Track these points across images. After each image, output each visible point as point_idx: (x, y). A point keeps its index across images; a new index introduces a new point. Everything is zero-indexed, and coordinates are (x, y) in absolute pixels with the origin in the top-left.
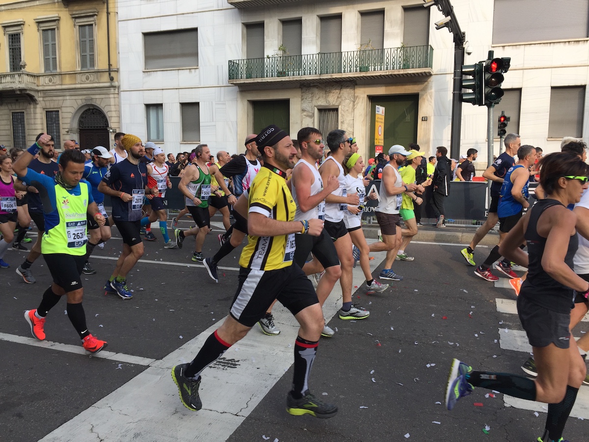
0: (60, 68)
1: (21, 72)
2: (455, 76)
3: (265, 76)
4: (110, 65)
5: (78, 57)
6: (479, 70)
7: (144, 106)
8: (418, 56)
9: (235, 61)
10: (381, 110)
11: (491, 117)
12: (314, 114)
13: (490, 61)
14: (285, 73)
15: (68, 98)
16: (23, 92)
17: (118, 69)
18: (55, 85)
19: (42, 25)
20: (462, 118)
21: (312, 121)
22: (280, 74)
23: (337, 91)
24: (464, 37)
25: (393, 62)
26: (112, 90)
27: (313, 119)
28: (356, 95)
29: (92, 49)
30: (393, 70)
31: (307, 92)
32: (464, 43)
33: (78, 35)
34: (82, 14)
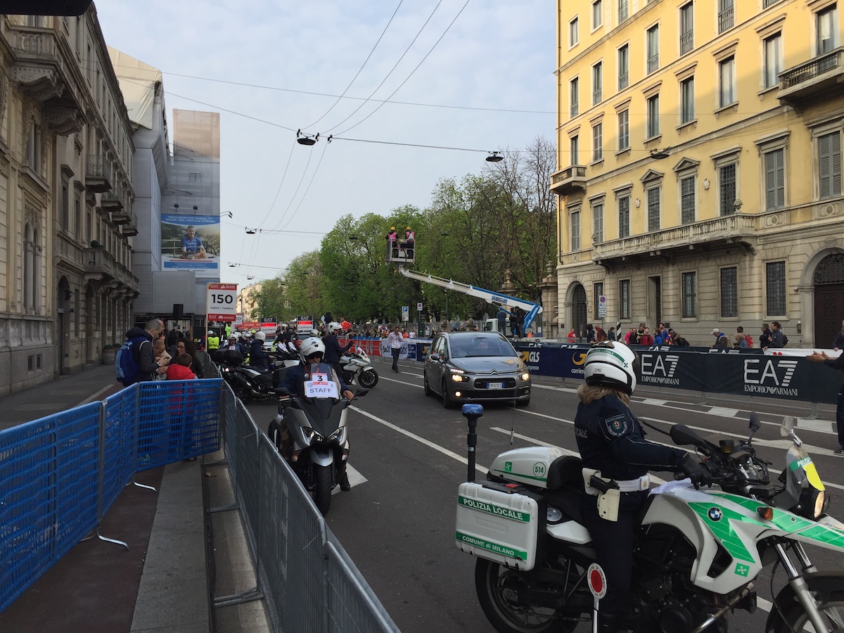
0: (789, 201)
1: (735, 215)
5: (816, 183)
16: (737, 241)
18: (781, 227)
19: (764, 147)
29: (838, 167)
34: (823, 120)
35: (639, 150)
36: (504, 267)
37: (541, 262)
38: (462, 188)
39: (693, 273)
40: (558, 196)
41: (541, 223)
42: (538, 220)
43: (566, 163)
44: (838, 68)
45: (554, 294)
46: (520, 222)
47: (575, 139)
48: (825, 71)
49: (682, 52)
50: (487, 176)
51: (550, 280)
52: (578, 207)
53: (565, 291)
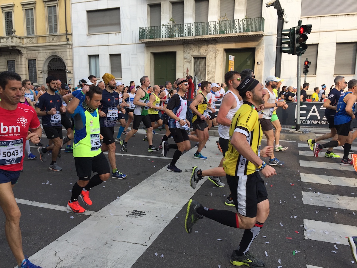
0: (36, 33)
1: (13, 36)
2: (277, 36)
3: (161, 37)
4: (66, 31)
5: (47, 26)
6: (292, 33)
7: (87, 57)
8: (255, 24)
9: (143, 28)
10: (232, 58)
11: (300, 62)
12: (191, 61)
13: (300, 27)
14: (173, 35)
15: (41, 51)
16: (14, 48)
17: (72, 33)
18: (33, 44)
19: (25, 6)
20: (282, 62)
21: (190, 65)
22: (171, 36)
23: (205, 46)
24: (284, 12)
25: (240, 28)
26: (68, 47)
27: (190, 63)
28: (217, 48)
29: (56, 21)
30: (240, 33)
31: (187, 47)
32: (284, 16)
33: (47, 12)
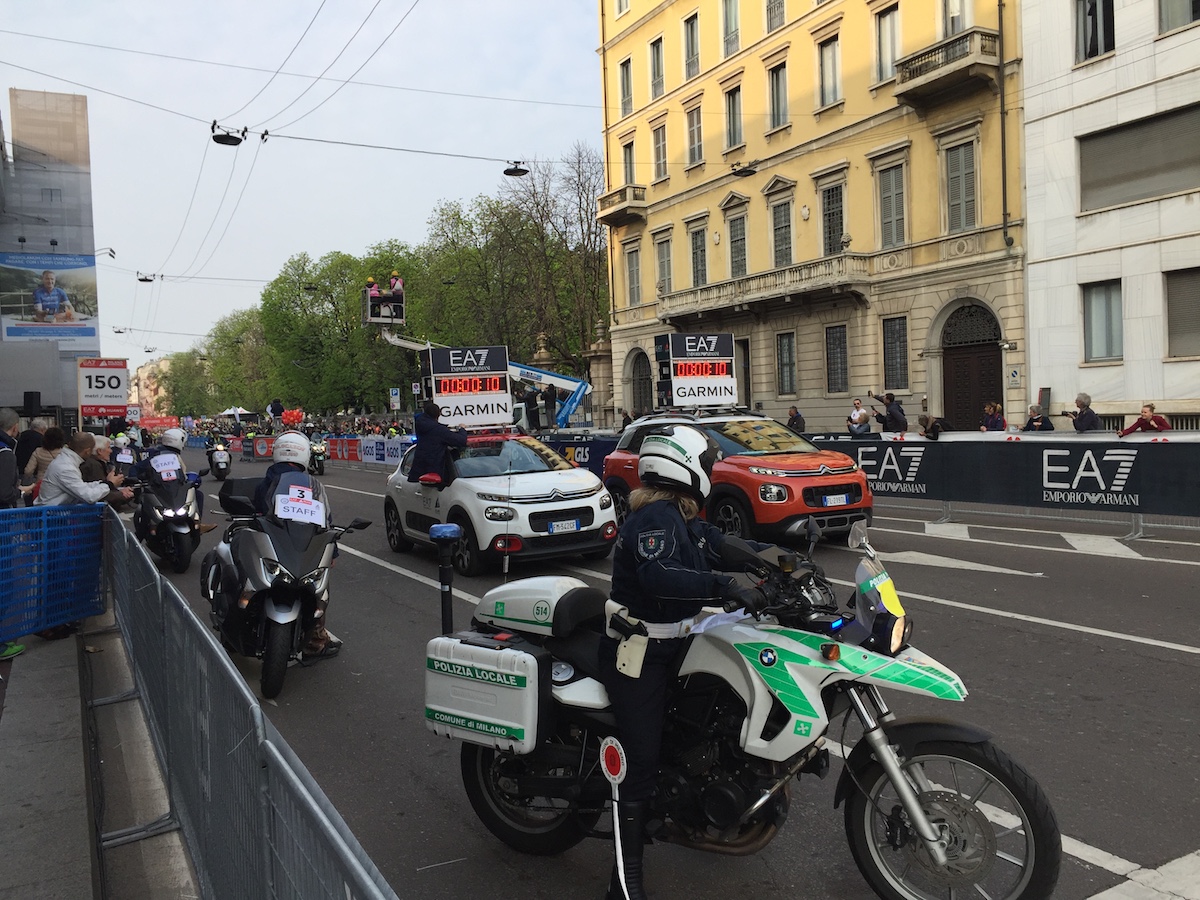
0: (910, 236)
1: (843, 255)
4: (1006, 215)
5: (944, 210)
7: (1077, 290)
15: (923, 290)
16: (845, 290)
17: (1023, 220)
18: (901, 270)
19: (878, 163)
26: (1010, 265)
29: (971, 189)
34: (952, 126)
35: (716, 166)
36: (536, 330)
37: (588, 321)
38: (472, 216)
39: (791, 335)
40: (608, 227)
41: (587, 267)
42: (582, 262)
43: (618, 182)
44: (970, 56)
45: (606, 366)
46: (557, 266)
47: (629, 147)
48: (955, 59)
49: (770, 28)
50: (507, 198)
51: (601, 348)
52: (636, 244)
53: (622, 362)
